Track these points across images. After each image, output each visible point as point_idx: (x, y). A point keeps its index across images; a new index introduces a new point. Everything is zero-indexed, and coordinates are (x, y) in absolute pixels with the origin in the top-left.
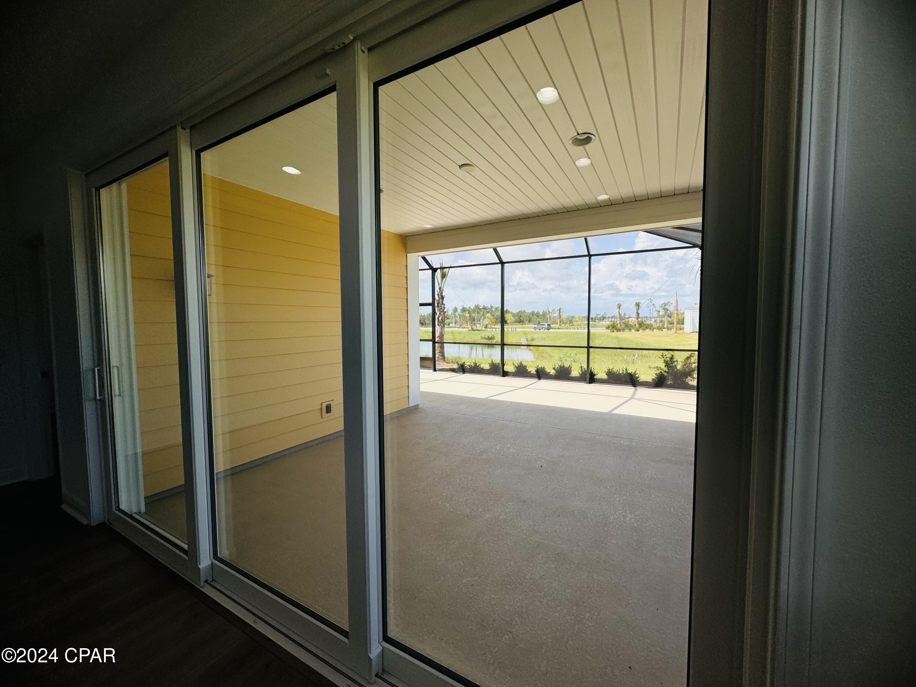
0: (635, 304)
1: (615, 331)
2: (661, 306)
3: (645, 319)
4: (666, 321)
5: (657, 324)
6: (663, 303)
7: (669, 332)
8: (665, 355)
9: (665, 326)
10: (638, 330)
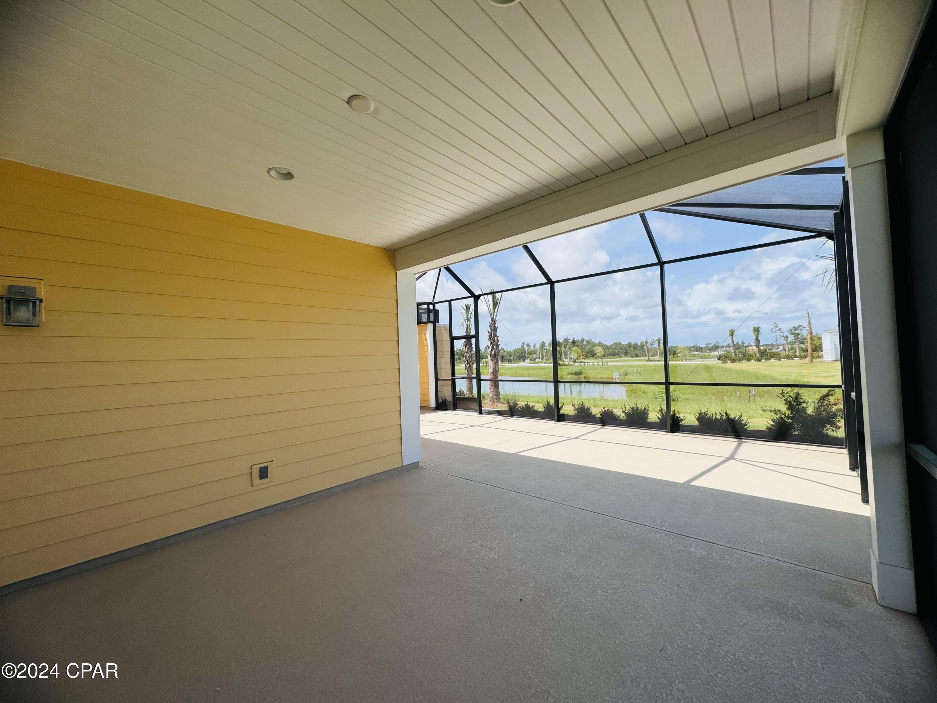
0: (753, 329)
1: (729, 362)
2: (790, 331)
3: (771, 347)
4: (797, 349)
5: (786, 353)
6: (793, 327)
7: (803, 361)
8: (787, 393)
9: (797, 354)
10: (759, 360)
